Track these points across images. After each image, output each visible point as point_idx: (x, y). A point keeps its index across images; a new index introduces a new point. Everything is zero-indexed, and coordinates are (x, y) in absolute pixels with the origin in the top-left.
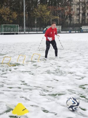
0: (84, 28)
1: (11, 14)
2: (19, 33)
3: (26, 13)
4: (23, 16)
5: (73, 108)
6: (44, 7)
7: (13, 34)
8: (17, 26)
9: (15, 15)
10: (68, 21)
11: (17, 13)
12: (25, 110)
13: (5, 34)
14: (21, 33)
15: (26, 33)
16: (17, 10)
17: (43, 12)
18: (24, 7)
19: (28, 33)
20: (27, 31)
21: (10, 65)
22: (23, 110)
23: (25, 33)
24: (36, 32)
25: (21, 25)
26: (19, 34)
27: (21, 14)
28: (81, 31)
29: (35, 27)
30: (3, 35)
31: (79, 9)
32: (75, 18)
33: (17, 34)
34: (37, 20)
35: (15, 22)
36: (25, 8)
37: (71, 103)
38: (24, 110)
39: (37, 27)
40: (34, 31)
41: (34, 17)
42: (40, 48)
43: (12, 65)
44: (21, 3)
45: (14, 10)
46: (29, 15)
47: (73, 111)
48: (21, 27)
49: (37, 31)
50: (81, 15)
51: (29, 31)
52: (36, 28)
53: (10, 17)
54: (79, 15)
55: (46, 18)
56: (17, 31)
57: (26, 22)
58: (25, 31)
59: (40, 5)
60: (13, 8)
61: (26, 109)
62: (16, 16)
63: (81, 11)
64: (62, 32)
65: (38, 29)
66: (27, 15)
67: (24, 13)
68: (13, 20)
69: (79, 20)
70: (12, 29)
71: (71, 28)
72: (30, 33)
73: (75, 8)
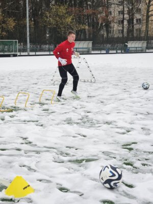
0: (130, 45)
1: (4, 22)
2: (19, 54)
3: (30, 20)
4: (26, 25)
5: (111, 184)
6: (62, 10)
7: (9, 56)
8: (16, 42)
9: (11, 23)
10: (103, 32)
11: (14, 20)
12: (28, 188)
14: (22, 54)
15: (31, 53)
17: (60, 17)
18: (28, 9)
19: (34, 53)
20: (32, 51)
21: (3, 110)
22: (24, 189)
23: (29, 54)
24: (48, 53)
25: (23, 40)
26: (19, 56)
27: (22, 22)
28: (126, 51)
29: (46, 44)
31: (122, 12)
32: (116, 27)
33: (15, 56)
34: (50, 32)
35: (11, 36)
36: (29, 11)
37: (107, 174)
38: (26, 187)
39: (50, 44)
40: (45, 51)
41: (45, 26)
42: (54, 80)
43: (6, 110)
44: (21, 2)
45: (9, 15)
46: (36, 23)
47: (111, 188)
48: (22, 44)
49: (49, 50)
50: (125, 23)
51: (36, 51)
52: (47, 46)
53: (2, 27)
54: (123, 22)
55: (65, 27)
56: (16, 51)
57: (30, 35)
58: (28, 50)
59: (54, 5)
60: (8, 12)
61: (29, 186)
62: (13, 25)
63: (126, 16)
64: (92, 52)
65: (52, 47)
66: (33, 22)
67: (28, 19)
68: (8, 31)
69: (123, 31)
70: (6, 47)
71: (109, 46)
72: (37, 53)
73: (115, 10)
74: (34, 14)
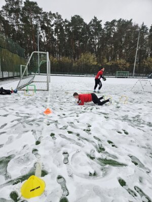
7: (124, 78)
9: (128, 65)
13: (118, 77)
15: (134, 77)
16: (130, 62)
24: (142, 77)
25: (131, 72)
26: (129, 78)
30: (117, 78)
33: (127, 78)
35: (126, 70)
45: (128, 61)
51: (136, 76)
57: (135, 70)
65: (145, 75)
67: (135, 63)
68: (126, 68)
70: (124, 74)
74: (140, 61)
